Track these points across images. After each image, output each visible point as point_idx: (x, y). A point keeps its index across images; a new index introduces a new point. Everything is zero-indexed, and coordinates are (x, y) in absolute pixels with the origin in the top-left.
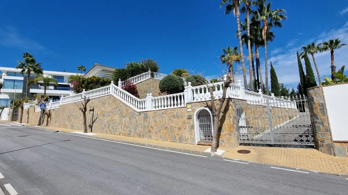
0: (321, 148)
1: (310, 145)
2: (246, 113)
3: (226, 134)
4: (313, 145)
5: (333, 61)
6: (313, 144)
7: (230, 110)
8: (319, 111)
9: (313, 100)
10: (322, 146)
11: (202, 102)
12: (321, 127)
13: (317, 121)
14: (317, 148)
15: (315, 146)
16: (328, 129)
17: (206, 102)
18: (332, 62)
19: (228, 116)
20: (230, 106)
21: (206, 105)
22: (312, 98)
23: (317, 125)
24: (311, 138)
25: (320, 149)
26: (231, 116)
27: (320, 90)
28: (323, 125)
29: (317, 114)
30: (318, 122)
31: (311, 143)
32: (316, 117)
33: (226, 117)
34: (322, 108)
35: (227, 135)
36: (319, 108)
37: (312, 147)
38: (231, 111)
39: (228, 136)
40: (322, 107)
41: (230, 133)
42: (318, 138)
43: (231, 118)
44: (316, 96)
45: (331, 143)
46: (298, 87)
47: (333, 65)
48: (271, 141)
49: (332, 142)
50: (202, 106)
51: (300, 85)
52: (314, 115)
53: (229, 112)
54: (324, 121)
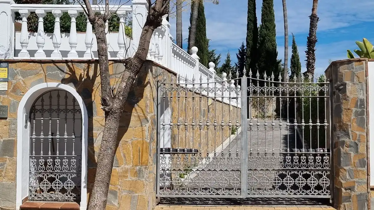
0: (346, 204)
1: (322, 196)
2: (173, 111)
3: (126, 171)
4: (328, 196)
5: (316, 4)
6: (328, 194)
7: (147, 98)
8: (352, 118)
9: (344, 91)
10: (349, 198)
11: (53, 62)
12: (352, 154)
13: (346, 140)
14: (335, 204)
15: (332, 200)
16: (365, 159)
17: (70, 64)
18: (313, 6)
19: (139, 116)
20: (149, 85)
21: (67, 76)
22: (342, 85)
23: (344, 150)
24: (325, 182)
25: (342, 206)
26: (146, 118)
27: (363, 69)
28: (357, 151)
29: (349, 124)
30: (348, 143)
31: (325, 193)
32: (345, 131)
33: (133, 118)
34: (360, 110)
35: (129, 175)
36: (354, 110)
37: (325, 202)
38: (148, 102)
39: (130, 178)
40: (360, 108)
41: (138, 168)
42: (342, 181)
43: (148, 125)
44: (352, 80)
45: (366, 192)
46: (240, 53)
47: (315, 12)
48: (240, 189)
49: (369, 190)
50: (53, 78)
51: (243, 50)
52: (340, 126)
53: (142, 103)
54: (359, 142)
